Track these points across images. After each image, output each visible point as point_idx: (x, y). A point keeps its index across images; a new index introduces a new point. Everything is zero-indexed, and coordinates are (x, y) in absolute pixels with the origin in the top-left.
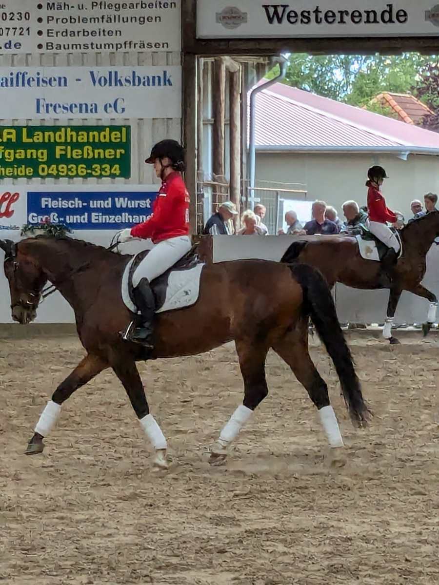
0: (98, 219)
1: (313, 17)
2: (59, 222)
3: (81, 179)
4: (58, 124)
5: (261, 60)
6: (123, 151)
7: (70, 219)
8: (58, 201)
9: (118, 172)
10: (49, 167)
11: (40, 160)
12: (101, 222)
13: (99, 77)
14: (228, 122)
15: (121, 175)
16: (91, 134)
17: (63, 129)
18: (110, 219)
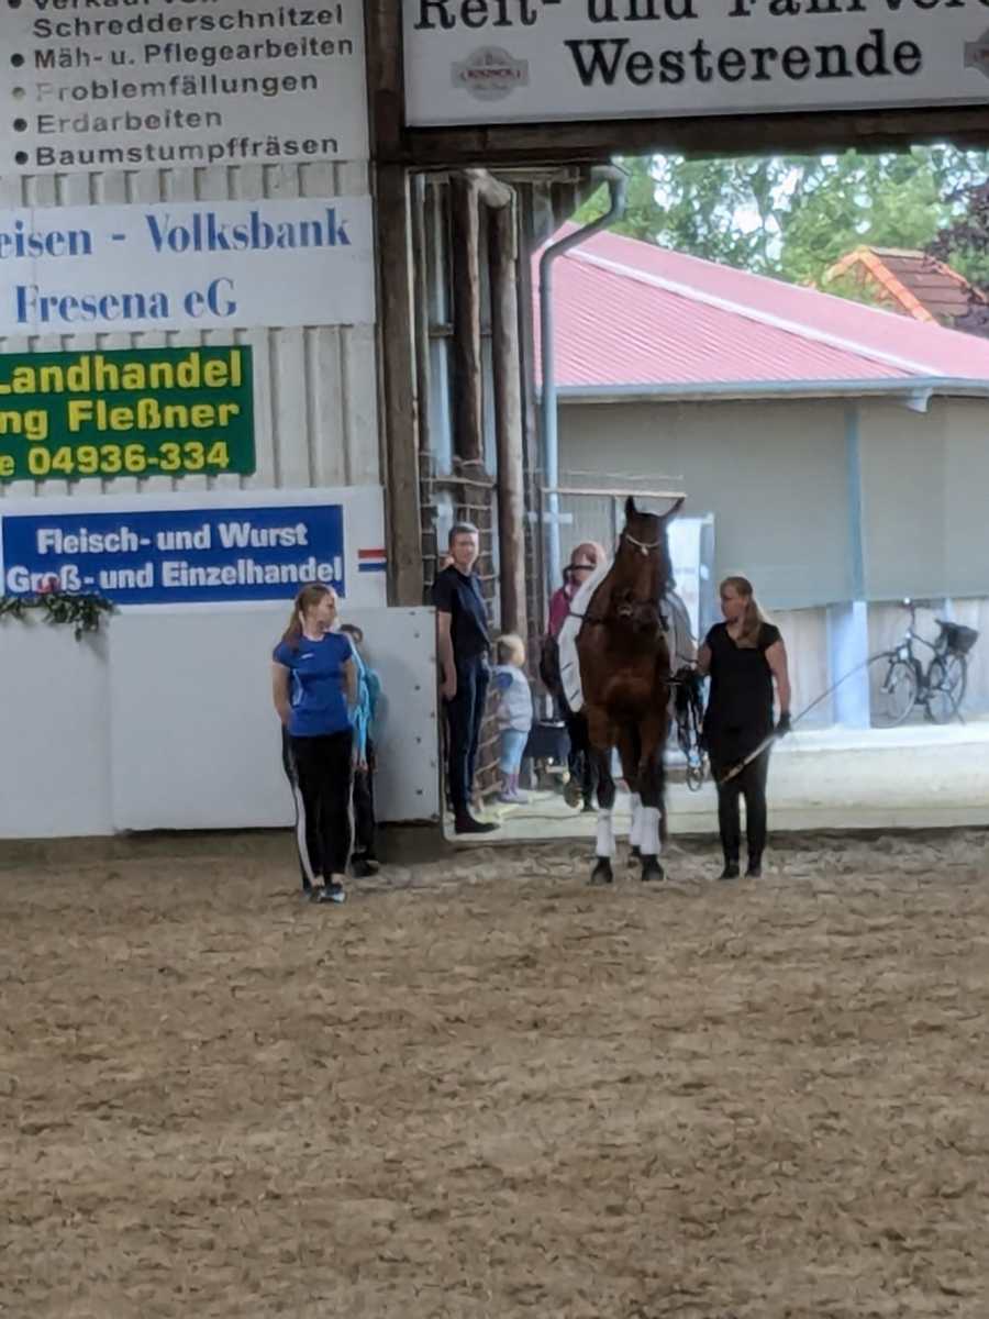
0: (178, 579)
1: (689, 65)
2: (84, 587)
3: (132, 480)
4: (72, 346)
5: (564, 176)
6: (234, 409)
7: (111, 579)
8: (78, 535)
9: (223, 461)
10: (53, 454)
11: (30, 437)
12: (185, 584)
13: (170, 229)
14: (488, 331)
15: (231, 468)
16: (155, 368)
17: (85, 360)
18: (208, 575)
